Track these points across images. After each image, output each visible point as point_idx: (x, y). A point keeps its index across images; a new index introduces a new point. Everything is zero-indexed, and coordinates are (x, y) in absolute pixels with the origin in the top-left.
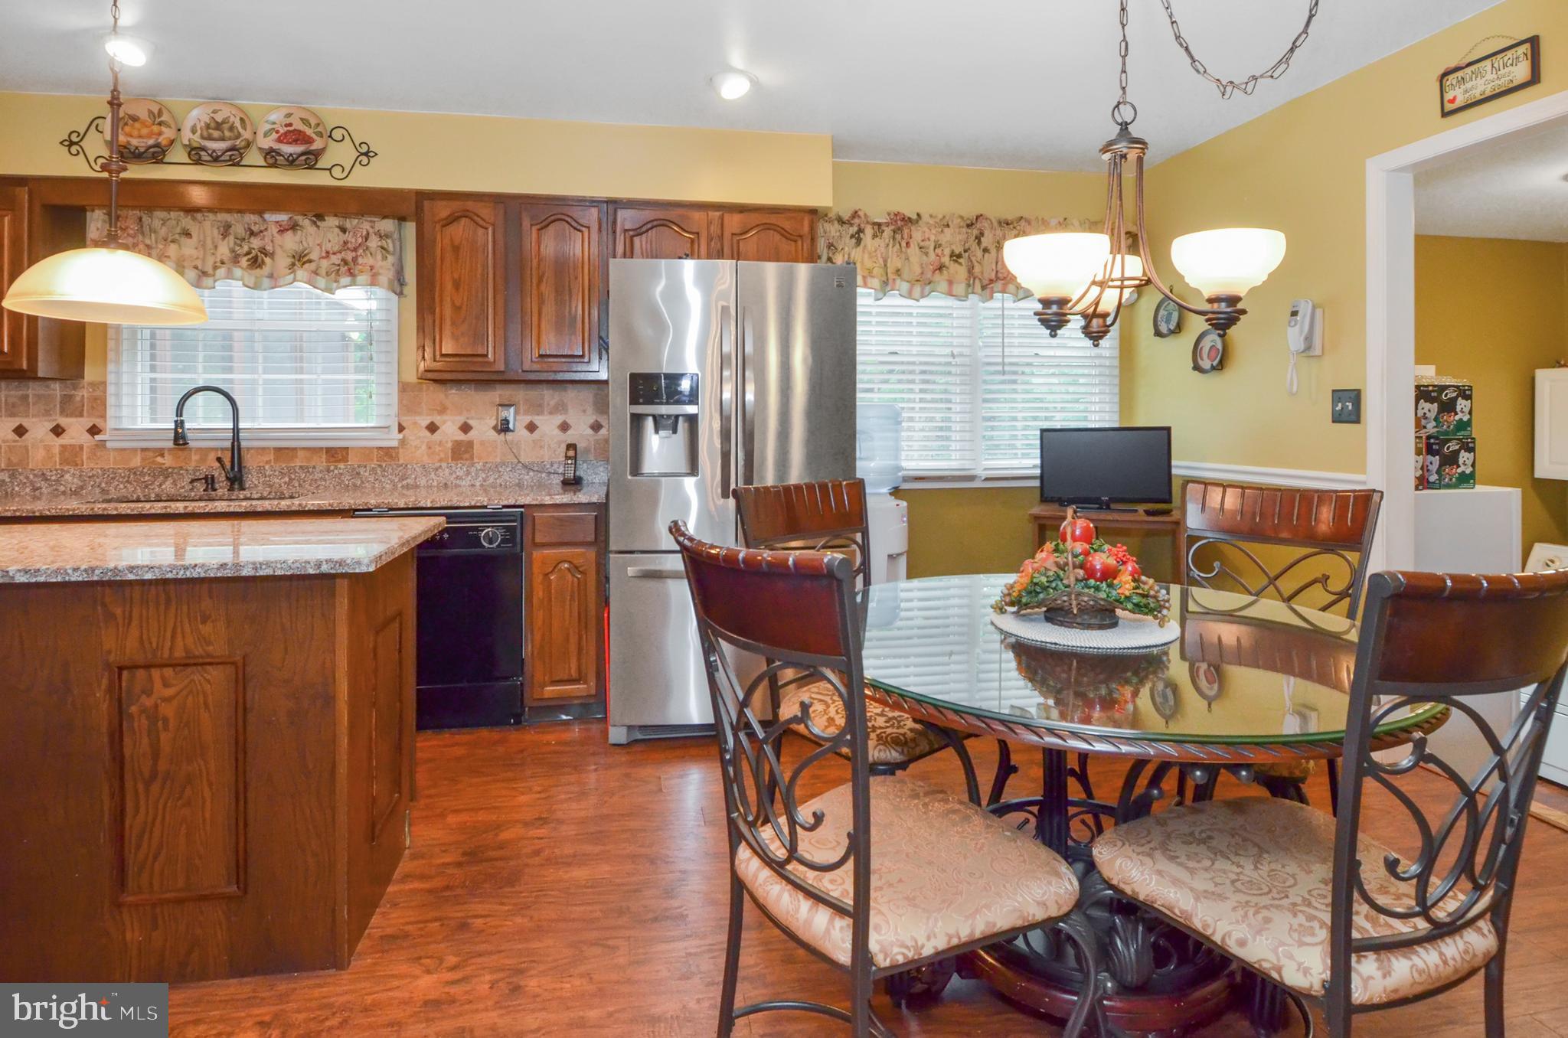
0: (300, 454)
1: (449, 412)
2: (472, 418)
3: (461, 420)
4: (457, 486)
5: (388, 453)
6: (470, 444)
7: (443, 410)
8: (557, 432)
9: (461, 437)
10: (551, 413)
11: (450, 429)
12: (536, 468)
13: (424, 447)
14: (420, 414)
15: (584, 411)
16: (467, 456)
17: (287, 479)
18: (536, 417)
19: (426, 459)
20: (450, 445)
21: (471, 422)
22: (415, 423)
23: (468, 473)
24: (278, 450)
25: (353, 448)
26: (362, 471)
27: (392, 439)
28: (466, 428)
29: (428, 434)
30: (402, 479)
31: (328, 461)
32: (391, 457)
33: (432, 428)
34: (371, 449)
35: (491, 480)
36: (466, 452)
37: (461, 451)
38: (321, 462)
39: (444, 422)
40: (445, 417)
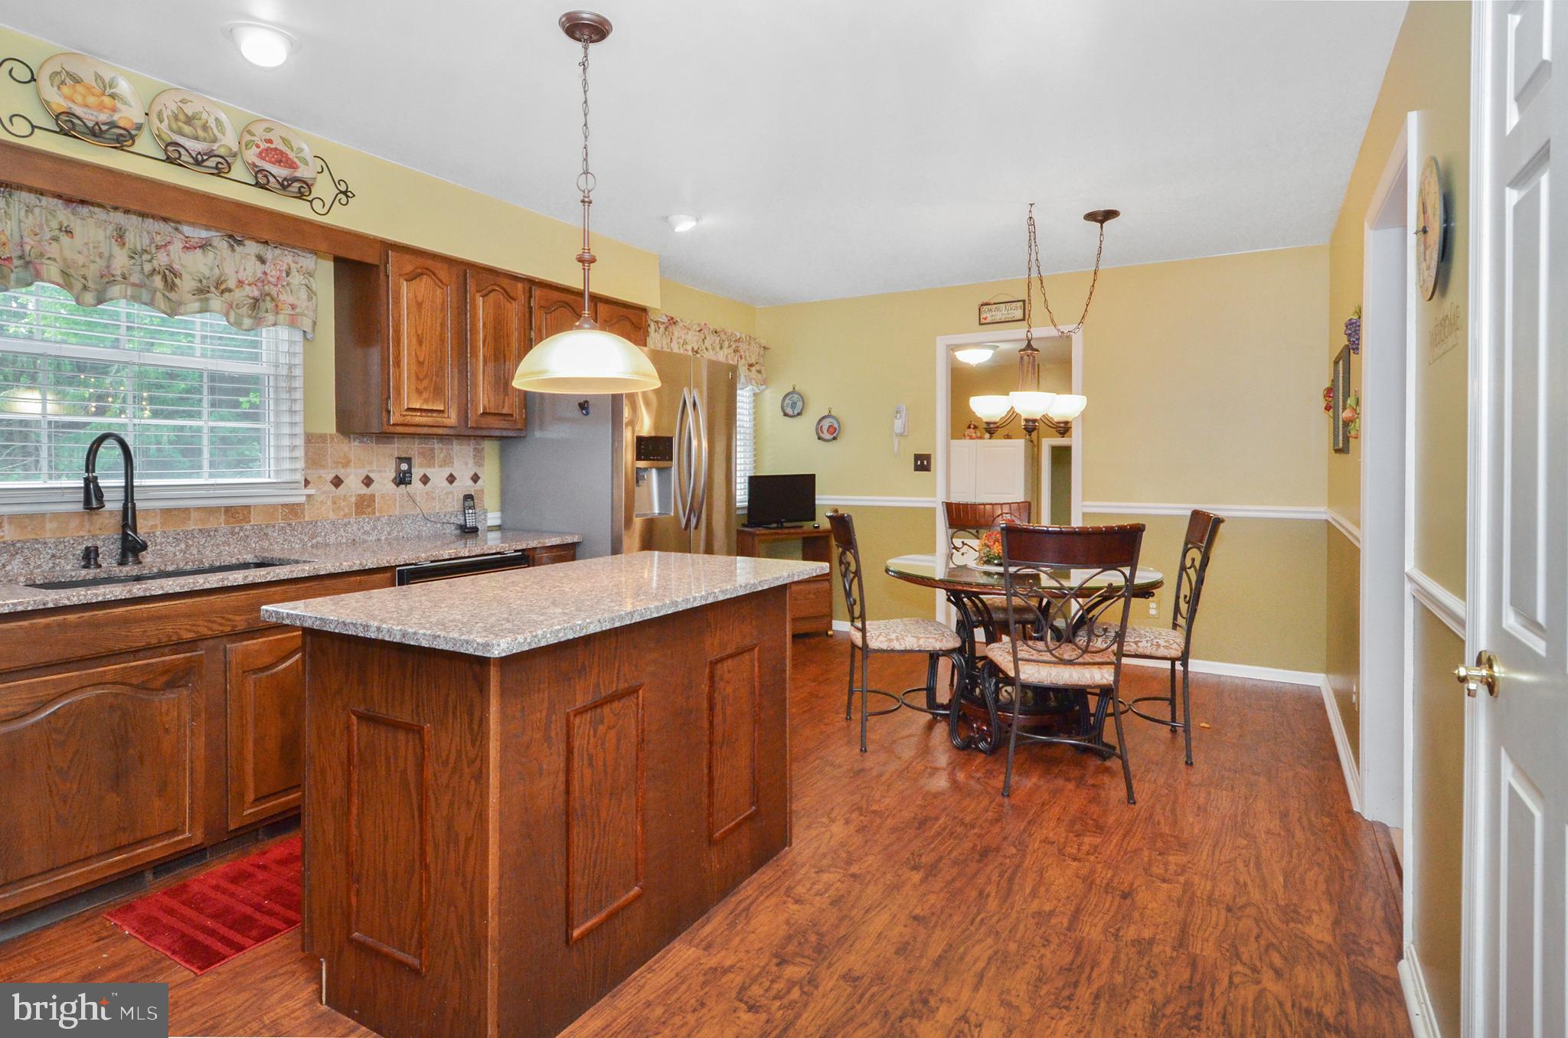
0: (193, 515)
1: (352, 464)
2: (373, 471)
3: (363, 473)
4: (365, 541)
5: (293, 510)
6: (372, 497)
7: (346, 464)
8: (446, 483)
9: (364, 490)
10: (441, 466)
11: (353, 484)
12: (432, 519)
13: (329, 503)
14: (323, 467)
15: (466, 464)
16: (370, 509)
17: (183, 546)
18: (429, 470)
19: (332, 516)
20: (353, 499)
21: (372, 475)
22: (320, 477)
23: (375, 528)
24: (166, 512)
25: (255, 506)
26: (269, 531)
27: (299, 496)
28: (368, 481)
29: (333, 488)
30: (312, 537)
31: (227, 522)
32: (296, 515)
33: (337, 482)
34: (274, 507)
35: (395, 533)
36: (369, 506)
37: (364, 505)
38: (220, 523)
39: (348, 476)
40: (349, 470)
